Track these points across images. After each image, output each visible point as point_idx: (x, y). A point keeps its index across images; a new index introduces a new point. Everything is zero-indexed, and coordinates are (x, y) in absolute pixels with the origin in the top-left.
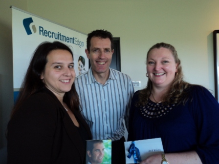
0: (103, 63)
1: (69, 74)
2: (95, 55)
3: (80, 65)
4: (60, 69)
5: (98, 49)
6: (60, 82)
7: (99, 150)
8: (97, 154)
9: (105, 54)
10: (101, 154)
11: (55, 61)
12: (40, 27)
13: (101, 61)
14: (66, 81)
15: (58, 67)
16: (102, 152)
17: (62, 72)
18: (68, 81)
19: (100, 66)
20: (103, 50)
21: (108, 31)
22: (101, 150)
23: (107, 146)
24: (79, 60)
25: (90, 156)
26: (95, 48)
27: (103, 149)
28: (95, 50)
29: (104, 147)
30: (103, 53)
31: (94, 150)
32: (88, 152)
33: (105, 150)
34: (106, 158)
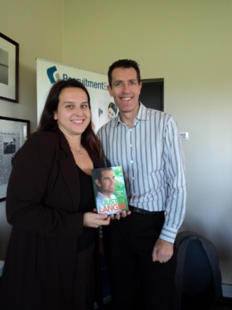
0: (128, 99)
1: (81, 114)
2: (118, 90)
3: (110, 113)
4: (72, 109)
5: (121, 82)
6: (71, 123)
7: (109, 178)
8: (107, 183)
9: (130, 87)
10: (111, 182)
11: (66, 101)
12: (64, 75)
13: (125, 96)
14: (78, 122)
15: (70, 106)
16: (112, 180)
17: (73, 112)
18: (80, 122)
19: (124, 102)
20: (126, 83)
21: (133, 59)
22: (111, 178)
23: (117, 173)
25: (99, 185)
26: (117, 81)
27: (114, 177)
28: (118, 84)
29: (114, 175)
30: (127, 86)
31: (102, 178)
32: (97, 181)
33: (116, 178)
34: (119, 187)
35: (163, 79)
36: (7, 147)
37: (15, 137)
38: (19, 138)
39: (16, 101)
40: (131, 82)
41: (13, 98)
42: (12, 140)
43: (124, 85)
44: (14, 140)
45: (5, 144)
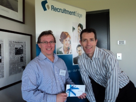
0: (89, 48)
3: (79, 29)
9: (91, 42)
12: (52, 6)
24: (78, 26)
30: (89, 41)
35: (108, 10)
36: (17, 51)
37: (23, 44)
38: (25, 45)
39: (23, 23)
40: (91, 40)
41: (22, 21)
42: (21, 46)
43: (88, 41)
44: (22, 46)
45: (16, 48)
